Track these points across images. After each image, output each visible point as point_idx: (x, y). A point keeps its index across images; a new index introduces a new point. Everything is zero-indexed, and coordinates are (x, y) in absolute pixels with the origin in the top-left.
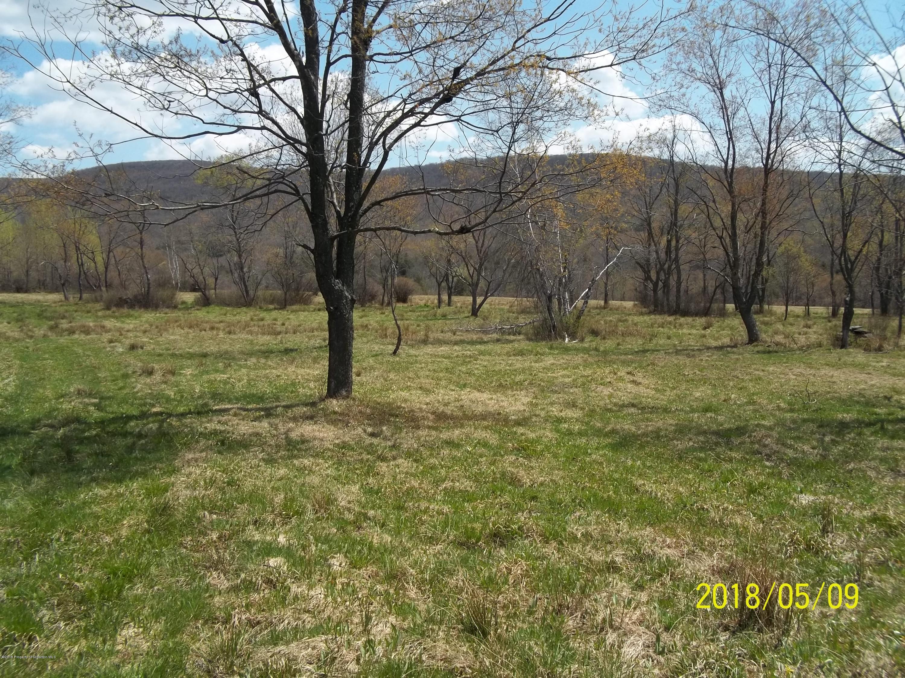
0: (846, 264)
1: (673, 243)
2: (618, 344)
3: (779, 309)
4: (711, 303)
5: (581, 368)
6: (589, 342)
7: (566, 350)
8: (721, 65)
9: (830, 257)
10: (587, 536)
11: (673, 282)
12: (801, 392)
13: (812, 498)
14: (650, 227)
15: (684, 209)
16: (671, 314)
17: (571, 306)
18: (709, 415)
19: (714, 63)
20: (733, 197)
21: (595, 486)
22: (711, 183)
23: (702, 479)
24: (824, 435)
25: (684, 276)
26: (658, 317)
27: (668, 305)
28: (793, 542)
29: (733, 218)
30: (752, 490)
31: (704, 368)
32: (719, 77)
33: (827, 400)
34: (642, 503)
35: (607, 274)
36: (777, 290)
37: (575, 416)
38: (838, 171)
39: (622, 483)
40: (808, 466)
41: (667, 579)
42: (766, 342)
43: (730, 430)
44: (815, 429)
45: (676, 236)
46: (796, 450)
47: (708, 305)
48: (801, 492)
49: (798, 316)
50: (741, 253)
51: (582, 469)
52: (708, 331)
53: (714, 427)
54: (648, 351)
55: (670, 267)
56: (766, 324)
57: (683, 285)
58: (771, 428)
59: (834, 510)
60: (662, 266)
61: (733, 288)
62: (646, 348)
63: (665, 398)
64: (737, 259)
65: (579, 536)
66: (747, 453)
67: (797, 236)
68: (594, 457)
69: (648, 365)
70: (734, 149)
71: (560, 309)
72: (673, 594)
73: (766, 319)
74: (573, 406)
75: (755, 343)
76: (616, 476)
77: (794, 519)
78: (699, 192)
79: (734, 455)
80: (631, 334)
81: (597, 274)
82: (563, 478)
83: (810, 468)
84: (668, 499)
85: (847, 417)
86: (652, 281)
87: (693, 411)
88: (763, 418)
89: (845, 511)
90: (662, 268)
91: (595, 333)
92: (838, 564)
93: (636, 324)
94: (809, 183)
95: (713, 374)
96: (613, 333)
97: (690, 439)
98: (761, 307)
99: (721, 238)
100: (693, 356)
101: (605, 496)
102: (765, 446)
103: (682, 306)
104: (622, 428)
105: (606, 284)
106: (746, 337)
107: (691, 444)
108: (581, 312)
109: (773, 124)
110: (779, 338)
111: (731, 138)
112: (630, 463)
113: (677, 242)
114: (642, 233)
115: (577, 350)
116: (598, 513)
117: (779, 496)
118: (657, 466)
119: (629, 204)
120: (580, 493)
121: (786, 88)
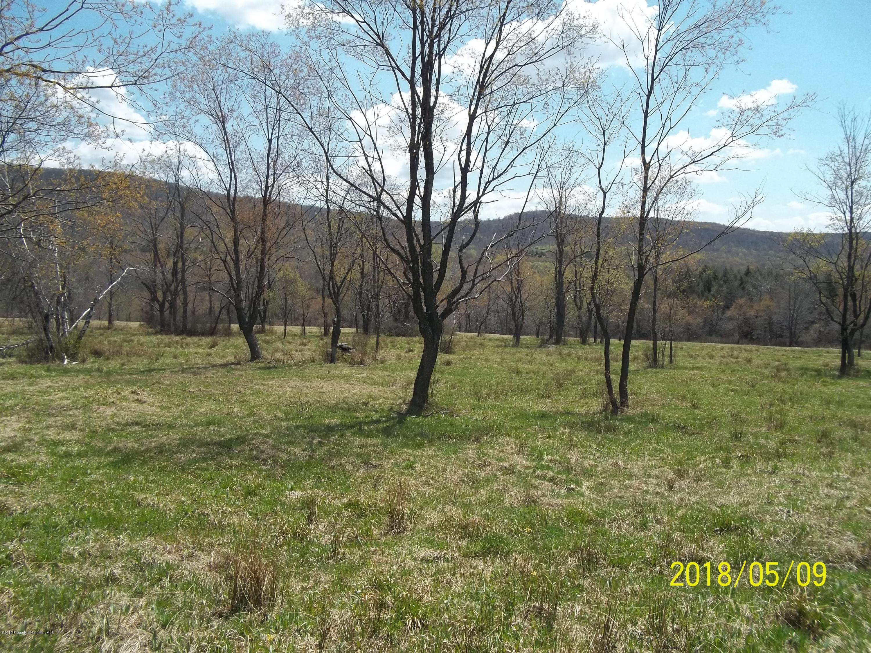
0: (334, 289)
1: (180, 265)
2: (123, 364)
3: (279, 329)
4: (217, 323)
5: (82, 389)
6: (91, 363)
7: (66, 371)
8: (223, 99)
9: (322, 282)
10: (85, 554)
11: (179, 302)
12: (296, 402)
13: (300, 493)
14: (156, 249)
15: (190, 232)
16: (177, 334)
17: (71, 326)
18: (212, 428)
19: (217, 97)
20: (236, 223)
21: (95, 505)
22: (215, 209)
23: (204, 487)
24: (313, 438)
25: (191, 297)
26: (164, 336)
27: (175, 325)
28: (283, 533)
29: (236, 243)
30: (249, 492)
31: (209, 384)
32: (221, 111)
33: (317, 408)
34: (143, 515)
35: (111, 293)
36: (277, 311)
37: (74, 438)
38: (326, 207)
39: (124, 499)
40: (299, 466)
41: (166, 581)
42: (266, 359)
43: (231, 440)
44: (306, 434)
45: (183, 258)
46: (288, 453)
47: (214, 325)
48: (292, 489)
49: (295, 335)
50: (243, 276)
51: (80, 490)
52: (214, 350)
53: (217, 439)
54: (154, 370)
55: (176, 288)
56: (267, 342)
57: (190, 307)
58: (268, 436)
59: (319, 502)
60: (168, 287)
61: (237, 309)
62: (152, 367)
63: (170, 415)
64: (239, 282)
65: (76, 555)
66: (246, 460)
67: (294, 263)
68: (94, 476)
69: (154, 384)
70: (236, 179)
71: (58, 329)
72: (171, 594)
73: (267, 338)
74: (73, 429)
75: (257, 360)
76: (118, 492)
77: (284, 513)
78: (204, 218)
79: (234, 462)
80: (136, 354)
81: (100, 293)
82: (60, 501)
83: (300, 467)
84: (170, 509)
85: (333, 422)
86: (158, 301)
87: (197, 425)
88: (262, 428)
89: (327, 501)
90: (168, 289)
91: (97, 354)
92: (319, 546)
93: (142, 344)
94: (302, 216)
95: (217, 390)
96: (117, 353)
97: (193, 451)
98: (263, 327)
99: (224, 261)
100: (199, 374)
101: (105, 513)
102: (263, 452)
103: (189, 326)
104: (124, 446)
105: (110, 305)
106: (249, 356)
107: (194, 455)
108: (82, 333)
109: (270, 160)
110: (279, 355)
111: (233, 169)
112: (132, 478)
113: (184, 264)
114: (148, 254)
115: (79, 371)
116: (97, 531)
117: (273, 495)
118: (160, 480)
119: (134, 224)
120: (78, 514)
121: (281, 128)
